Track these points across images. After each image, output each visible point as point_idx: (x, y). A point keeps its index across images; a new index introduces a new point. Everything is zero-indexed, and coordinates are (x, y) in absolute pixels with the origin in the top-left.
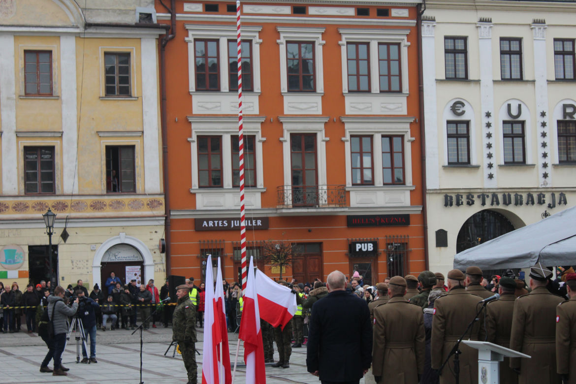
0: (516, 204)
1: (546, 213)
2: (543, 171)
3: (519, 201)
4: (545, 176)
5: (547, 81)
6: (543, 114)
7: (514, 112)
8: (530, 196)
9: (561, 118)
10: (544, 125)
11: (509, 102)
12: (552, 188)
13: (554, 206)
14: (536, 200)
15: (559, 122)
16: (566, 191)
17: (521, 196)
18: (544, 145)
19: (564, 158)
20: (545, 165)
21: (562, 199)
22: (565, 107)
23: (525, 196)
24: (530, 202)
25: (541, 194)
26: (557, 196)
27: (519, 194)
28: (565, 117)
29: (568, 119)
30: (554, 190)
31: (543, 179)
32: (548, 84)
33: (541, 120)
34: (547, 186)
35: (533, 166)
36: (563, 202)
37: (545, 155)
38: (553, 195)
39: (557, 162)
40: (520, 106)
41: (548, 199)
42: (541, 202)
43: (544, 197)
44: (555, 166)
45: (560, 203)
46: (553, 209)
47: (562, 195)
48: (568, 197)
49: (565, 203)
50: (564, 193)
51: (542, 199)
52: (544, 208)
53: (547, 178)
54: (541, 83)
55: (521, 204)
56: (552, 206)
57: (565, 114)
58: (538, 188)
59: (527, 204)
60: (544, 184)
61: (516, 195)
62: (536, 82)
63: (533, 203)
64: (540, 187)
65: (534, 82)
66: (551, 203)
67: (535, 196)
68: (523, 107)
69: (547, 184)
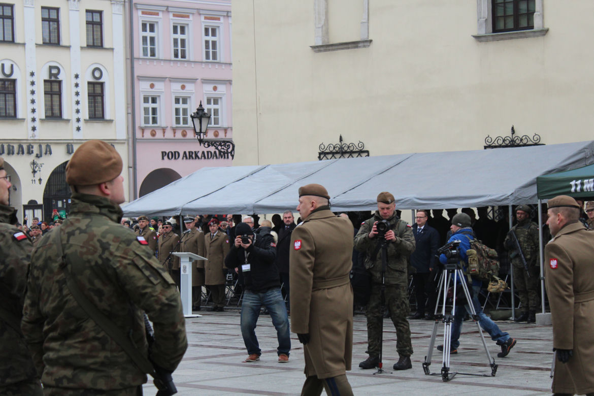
0: (9, 154)
1: (34, 162)
2: (31, 125)
3: (11, 151)
4: (34, 129)
5: (36, 44)
6: (32, 74)
7: (7, 71)
8: (21, 147)
9: (47, 78)
10: (33, 83)
11: (3, 62)
12: (40, 140)
13: (41, 156)
14: (25, 151)
15: (45, 81)
16: (51, 143)
17: (13, 147)
18: (33, 102)
19: (49, 113)
20: (34, 120)
21: (48, 150)
22: (51, 68)
23: (16, 147)
24: (21, 152)
25: (30, 145)
26: (44, 147)
27: (12, 145)
28: (50, 77)
29: (53, 79)
30: (41, 142)
31: (32, 132)
32: (36, 47)
33: (31, 79)
34: (36, 138)
35: (23, 120)
36: (48, 152)
37: (34, 111)
38: (40, 146)
39: (43, 117)
40: (12, 66)
41: (36, 150)
42: (30, 152)
43: (32, 147)
44: (42, 120)
45: (46, 154)
46: (40, 158)
47: (48, 146)
48: (53, 148)
49: (51, 153)
50: (50, 144)
51: (31, 149)
52: (32, 158)
53: (35, 131)
54: (30, 46)
55: (13, 153)
56: (39, 155)
57: (51, 75)
58: (27, 140)
59: (18, 153)
60: (33, 136)
61: (9, 146)
62: (26, 46)
63: (23, 153)
64: (29, 138)
65: (24, 44)
66: (39, 153)
67: (25, 147)
68: (15, 66)
69: (35, 136)
